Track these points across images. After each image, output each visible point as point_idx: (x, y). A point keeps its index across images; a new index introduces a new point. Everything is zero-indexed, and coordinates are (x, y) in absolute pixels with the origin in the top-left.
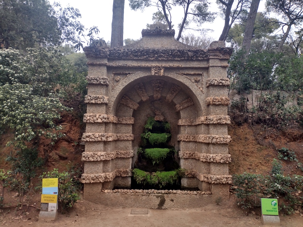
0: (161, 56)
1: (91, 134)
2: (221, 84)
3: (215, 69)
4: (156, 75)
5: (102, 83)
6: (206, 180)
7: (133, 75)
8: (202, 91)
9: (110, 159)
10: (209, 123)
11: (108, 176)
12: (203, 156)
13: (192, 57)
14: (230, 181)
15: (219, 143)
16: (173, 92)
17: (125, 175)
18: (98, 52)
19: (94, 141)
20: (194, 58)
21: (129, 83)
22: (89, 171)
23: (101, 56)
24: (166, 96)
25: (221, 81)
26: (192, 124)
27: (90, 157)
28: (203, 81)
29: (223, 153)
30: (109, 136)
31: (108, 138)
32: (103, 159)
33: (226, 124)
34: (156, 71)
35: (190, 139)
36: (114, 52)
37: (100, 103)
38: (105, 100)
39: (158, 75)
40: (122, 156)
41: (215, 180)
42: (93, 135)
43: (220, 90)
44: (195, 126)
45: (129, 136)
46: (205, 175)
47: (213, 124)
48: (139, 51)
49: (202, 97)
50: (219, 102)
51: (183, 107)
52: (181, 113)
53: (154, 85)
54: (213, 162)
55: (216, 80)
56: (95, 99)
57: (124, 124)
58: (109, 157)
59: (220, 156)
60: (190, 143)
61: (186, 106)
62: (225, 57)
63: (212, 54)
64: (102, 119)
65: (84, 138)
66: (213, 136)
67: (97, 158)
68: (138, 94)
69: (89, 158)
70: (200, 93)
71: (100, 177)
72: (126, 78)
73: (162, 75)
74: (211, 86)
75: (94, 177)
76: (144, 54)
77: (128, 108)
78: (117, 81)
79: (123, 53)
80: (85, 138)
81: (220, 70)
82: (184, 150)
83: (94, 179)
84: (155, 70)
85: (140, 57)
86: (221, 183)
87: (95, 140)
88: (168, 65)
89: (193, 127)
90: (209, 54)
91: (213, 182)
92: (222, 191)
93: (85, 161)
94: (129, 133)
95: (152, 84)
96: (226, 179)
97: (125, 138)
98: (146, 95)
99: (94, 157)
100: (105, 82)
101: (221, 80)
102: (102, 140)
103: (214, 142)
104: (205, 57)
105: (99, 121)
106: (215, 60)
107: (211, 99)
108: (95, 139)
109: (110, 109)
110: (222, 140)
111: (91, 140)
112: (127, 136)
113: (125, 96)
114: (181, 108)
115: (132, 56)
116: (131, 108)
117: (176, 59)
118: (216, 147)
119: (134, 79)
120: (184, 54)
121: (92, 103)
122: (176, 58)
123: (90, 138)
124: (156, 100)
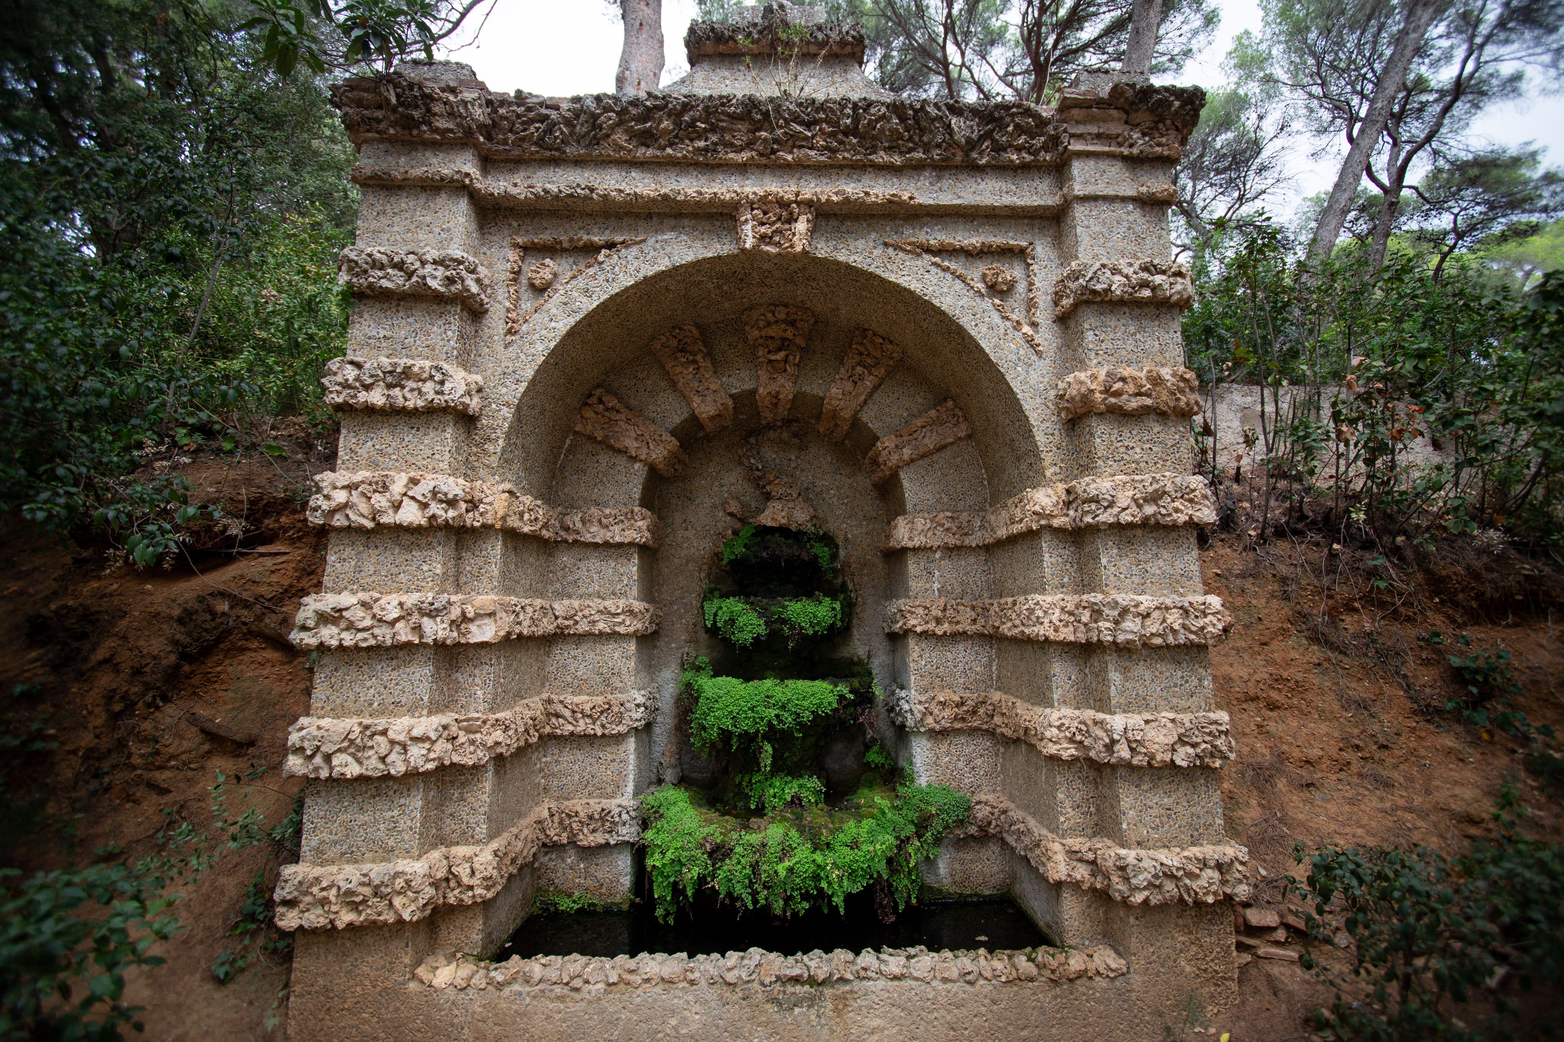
0: (794, 141)
1: (354, 600)
2: (1146, 293)
3: (1104, 211)
4: (768, 248)
5: (434, 284)
6: (1082, 872)
7: (634, 250)
8: (1029, 341)
9: (482, 755)
10: (1088, 519)
11: (463, 871)
12: (1059, 728)
13: (972, 145)
14: (1241, 882)
15: (1158, 641)
16: (859, 369)
17: (600, 838)
18: (417, 107)
19: (372, 642)
20: (981, 153)
21: (606, 296)
22: (336, 843)
23: (437, 130)
24: (821, 394)
25: (1145, 275)
26: (967, 542)
27: (339, 750)
28: (1038, 284)
29: (1183, 703)
30: (478, 616)
31: (473, 627)
32: (428, 760)
33: (1191, 524)
34: (763, 229)
35: (958, 623)
36: (519, 116)
37: (420, 403)
38: (448, 386)
39: (780, 254)
40: (582, 726)
41: (1150, 885)
42: (364, 604)
43: (1141, 329)
44: (982, 552)
45: (623, 612)
46: (1076, 842)
47: (1118, 528)
48: (666, 106)
49: (1034, 377)
50: (1139, 394)
51: (916, 448)
52: (906, 484)
53: (756, 333)
54: (1128, 765)
55: (1115, 271)
56: (389, 379)
57: (596, 545)
58: (472, 742)
59: (1170, 725)
60: (961, 647)
61: (930, 441)
62: (1159, 145)
63: (1080, 129)
64: (424, 506)
65: (304, 628)
66: (1124, 598)
67: (383, 759)
68: (674, 385)
69: (328, 758)
70: (1022, 352)
71: (399, 883)
72: (591, 271)
73: (799, 249)
74: (1087, 302)
75: (361, 889)
76: (692, 124)
77: (621, 461)
78: (540, 290)
79: (568, 122)
80: (311, 623)
81: (1131, 218)
82: (925, 682)
83: (358, 899)
84: (763, 224)
85: (671, 144)
86: (1190, 901)
87: (375, 637)
88: (836, 193)
89: (972, 560)
90: (1065, 131)
91: (1139, 898)
92: (1194, 949)
93: (305, 777)
94: (625, 594)
95: (747, 328)
96: (1216, 875)
97: (601, 626)
98: (713, 387)
99: (364, 748)
100: (450, 281)
101: (1145, 269)
102: (421, 637)
103: (1130, 637)
104: (1045, 148)
105: (410, 514)
106: (1103, 165)
107: (1094, 377)
108: (376, 631)
109: (490, 447)
110: (1176, 626)
111: (348, 639)
112: (609, 613)
113: (598, 392)
114: (906, 457)
115: (625, 137)
116: (634, 459)
117: (881, 157)
118: (1141, 670)
119: (641, 276)
120: (922, 131)
121: (370, 410)
122: (882, 153)
123: (343, 625)
124: (770, 427)
